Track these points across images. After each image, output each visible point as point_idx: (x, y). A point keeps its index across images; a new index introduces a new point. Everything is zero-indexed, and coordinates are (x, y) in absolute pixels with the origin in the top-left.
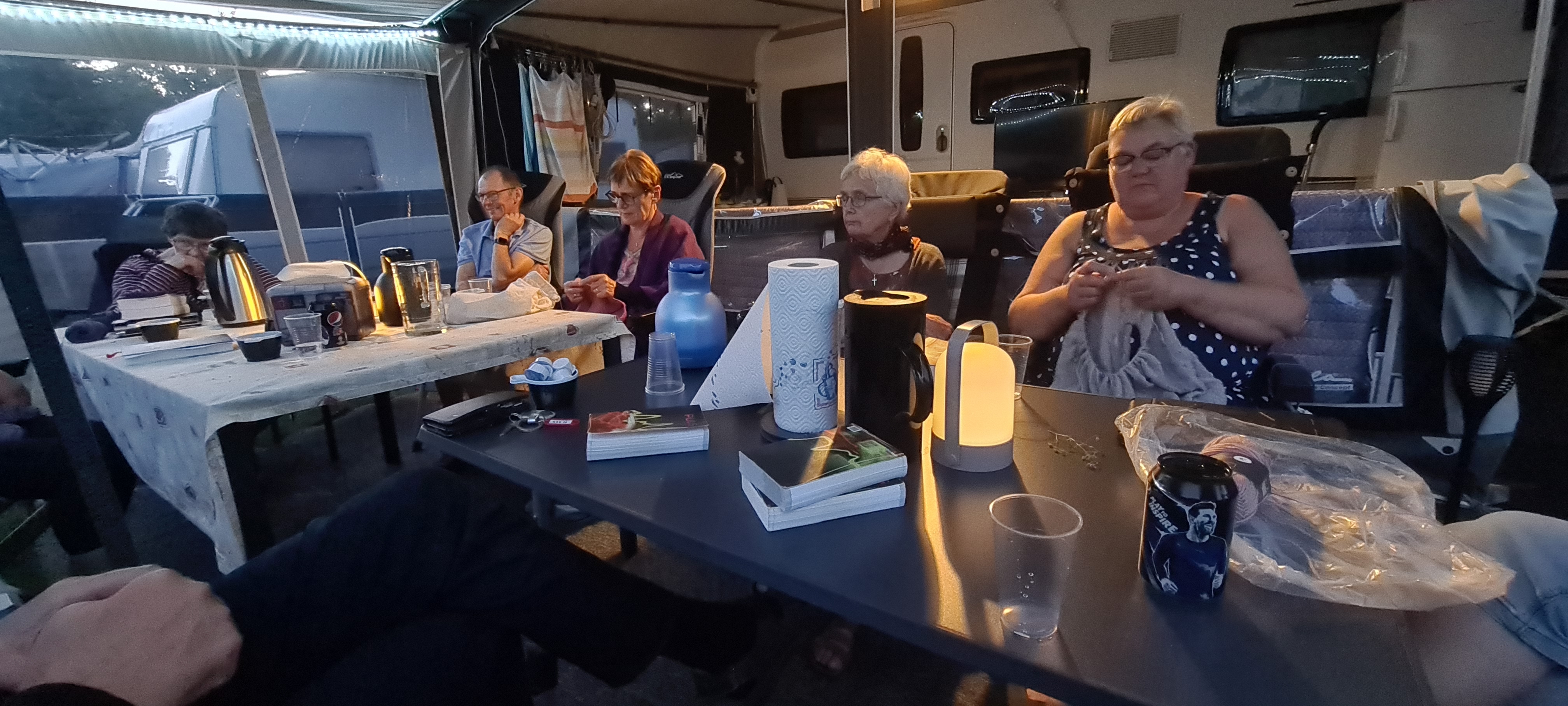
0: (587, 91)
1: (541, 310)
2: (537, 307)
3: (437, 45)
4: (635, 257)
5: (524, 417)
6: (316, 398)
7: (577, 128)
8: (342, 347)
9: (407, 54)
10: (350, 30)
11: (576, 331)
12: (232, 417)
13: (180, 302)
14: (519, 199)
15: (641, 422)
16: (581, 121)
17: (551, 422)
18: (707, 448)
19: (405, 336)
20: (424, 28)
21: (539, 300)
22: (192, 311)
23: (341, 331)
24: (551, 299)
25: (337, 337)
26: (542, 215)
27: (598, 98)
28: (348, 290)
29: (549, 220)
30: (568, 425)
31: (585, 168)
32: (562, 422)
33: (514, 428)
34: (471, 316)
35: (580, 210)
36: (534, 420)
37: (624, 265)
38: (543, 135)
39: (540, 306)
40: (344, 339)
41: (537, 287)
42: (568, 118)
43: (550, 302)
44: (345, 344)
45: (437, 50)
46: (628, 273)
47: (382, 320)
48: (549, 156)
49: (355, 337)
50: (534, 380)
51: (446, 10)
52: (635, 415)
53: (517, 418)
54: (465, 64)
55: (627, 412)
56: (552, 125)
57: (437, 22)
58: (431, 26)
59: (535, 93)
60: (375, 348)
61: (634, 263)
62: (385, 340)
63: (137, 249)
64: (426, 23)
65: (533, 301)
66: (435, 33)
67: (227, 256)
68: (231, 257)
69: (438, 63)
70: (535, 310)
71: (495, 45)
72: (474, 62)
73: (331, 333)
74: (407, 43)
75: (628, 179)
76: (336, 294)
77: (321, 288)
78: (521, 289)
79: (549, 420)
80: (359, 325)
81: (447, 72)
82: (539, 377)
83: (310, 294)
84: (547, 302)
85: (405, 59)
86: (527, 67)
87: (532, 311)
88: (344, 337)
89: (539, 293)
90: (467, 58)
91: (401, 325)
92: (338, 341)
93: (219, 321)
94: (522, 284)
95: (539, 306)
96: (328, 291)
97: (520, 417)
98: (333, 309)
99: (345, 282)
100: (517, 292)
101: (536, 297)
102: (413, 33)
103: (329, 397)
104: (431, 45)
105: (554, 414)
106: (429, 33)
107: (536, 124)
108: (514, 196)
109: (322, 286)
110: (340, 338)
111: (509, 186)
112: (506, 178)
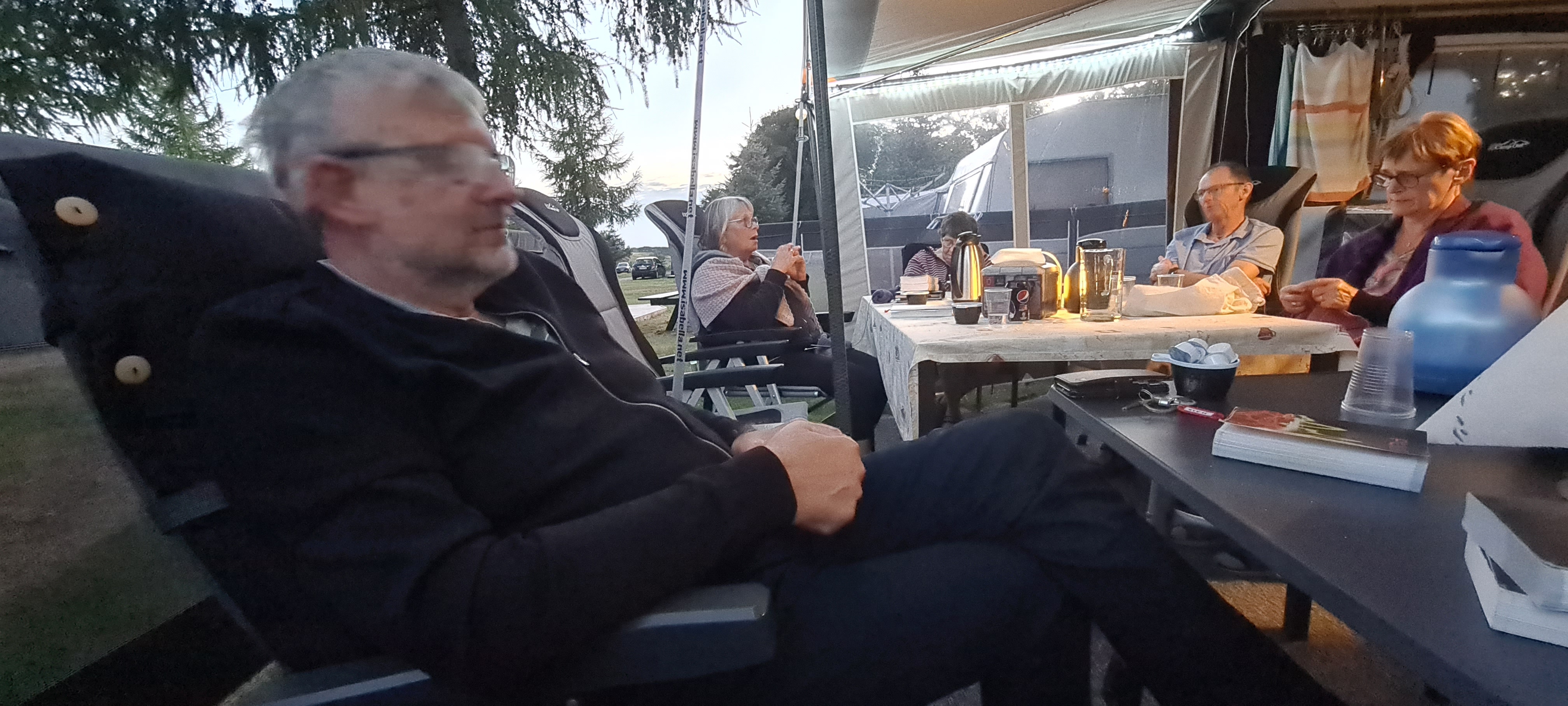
0: (1382, 61)
1: (1235, 312)
2: (1230, 308)
3: (1188, 47)
4: (1400, 260)
5: (1157, 398)
6: (987, 354)
7: (1353, 109)
8: (1024, 322)
9: (1155, 63)
10: (1105, 51)
11: (1272, 335)
12: (929, 356)
13: (933, 281)
14: (1247, 195)
15: (1307, 429)
16: (1364, 98)
17: (1187, 409)
18: (1418, 490)
19: (1079, 320)
20: (1177, 33)
21: (1234, 300)
22: (940, 289)
23: (1026, 308)
24: (1252, 302)
25: (1022, 312)
26: (1275, 214)
27: (1402, 67)
28: (1038, 273)
29: (1283, 220)
30: (1208, 417)
31: (1356, 158)
32: (1201, 412)
33: (1141, 406)
34: (1149, 308)
35: (1333, 209)
36: (1166, 403)
37: (1379, 272)
38: (1301, 124)
39: (1236, 308)
40: (1027, 315)
41: (1235, 285)
42: (1343, 97)
43: (1250, 305)
44: (1027, 320)
45: (1188, 51)
46: (1383, 282)
47: (1065, 307)
48: (1304, 150)
49: (1037, 316)
50: (1179, 360)
51: (1205, 7)
52: (1303, 421)
53: (1147, 397)
54: (1217, 59)
55: (1293, 415)
56: (1316, 109)
57: (1193, 23)
58: (1186, 28)
59: (1300, 77)
60: (1051, 325)
61: (1398, 269)
62: (1061, 321)
63: (924, 247)
64: (1181, 26)
65: (1226, 300)
66: (1189, 35)
67: (967, 247)
68: (970, 248)
69: (1186, 66)
70: (1227, 310)
71: (1258, 31)
72: (1229, 54)
73: (1017, 308)
74: (1158, 52)
75: (1414, 151)
76: (1029, 276)
77: (1020, 270)
78: (1214, 285)
79: (1186, 406)
80: (1044, 305)
81: (1194, 74)
82: (1185, 357)
83: (1010, 275)
84: (1246, 304)
85: (1152, 68)
86: (1295, 47)
87: (1222, 311)
88: (1027, 313)
89: (1236, 293)
90: (1219, 55)
91: (1079, 312)
92: (1022, 316)
93: (953, 298)
94: (1217, 281)
95: (1233, 307)
96: (1024, 273)
97: (1151, 396)
98: (1023, 287)
99: (1040, 266)
100: (1209, 288)
101: (1233, 296)
102: (1165, 40)
103: (998, 356)
104: (1183, 48)
105: (1194, 403)
106: (1182, 36)
107: (1293, 112)
108: (1241, 191)
109: (1020, 269)
110: (1024, 314)
111: (1238, 182)
112: (1235, 172)
